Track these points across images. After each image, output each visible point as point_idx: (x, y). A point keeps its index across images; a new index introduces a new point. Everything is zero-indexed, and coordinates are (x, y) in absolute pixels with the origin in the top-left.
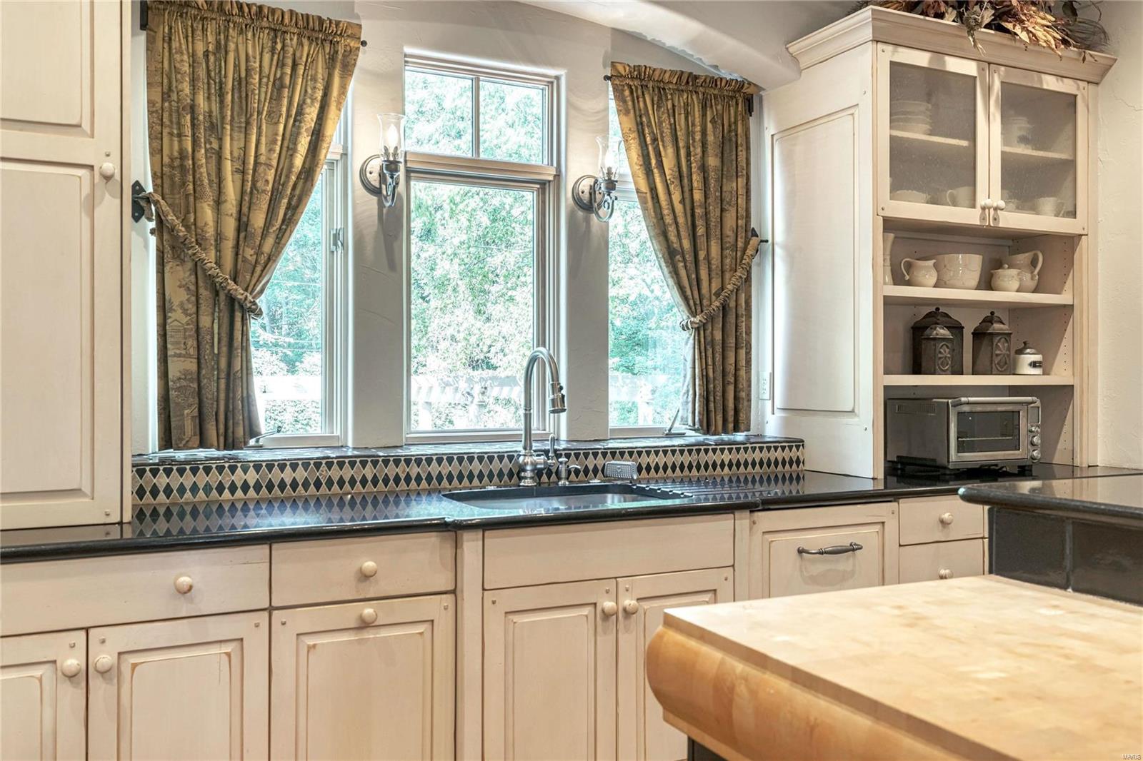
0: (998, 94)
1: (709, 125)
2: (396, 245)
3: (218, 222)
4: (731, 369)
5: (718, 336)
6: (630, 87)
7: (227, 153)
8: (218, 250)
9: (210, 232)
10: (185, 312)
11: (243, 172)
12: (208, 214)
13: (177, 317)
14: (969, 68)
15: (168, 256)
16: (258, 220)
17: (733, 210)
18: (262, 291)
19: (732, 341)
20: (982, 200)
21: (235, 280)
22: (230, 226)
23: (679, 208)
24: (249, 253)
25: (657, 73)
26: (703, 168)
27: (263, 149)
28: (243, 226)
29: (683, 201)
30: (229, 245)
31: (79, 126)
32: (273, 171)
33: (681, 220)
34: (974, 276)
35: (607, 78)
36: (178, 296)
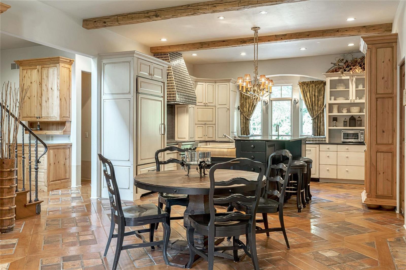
0: (354, 81)
1: (316, 89)
2: (268, 111)
3: (246, 110)
4: (319, 126)
5: (316, 121)
6: (302, 85)
7: (247, 102)
8: (246, 113)
9: (245, 111)
10: (243, 120)
11: (249, 104)
12: (245, 109)
13: (242, 121)
14: (348, 77)
15: (241, 114)
16: (250, 109)
17: (320, 101)
18: (251, 117)
19: (319, 122)
20: (350, 99)
21: (248, 116)
22: (247, 110)
23: (310, 102)
24: (249, 113)
25: (306, 82)
26: (315, 95)
27: (251, 101)
28: (249, 110)
29: (311, 101)
30: (247, 112)
31: (226, 104)
32: (252, 103)
33: (310, 104)
34: (346, 111)
35: (298, 84)
36: (242, 118)
